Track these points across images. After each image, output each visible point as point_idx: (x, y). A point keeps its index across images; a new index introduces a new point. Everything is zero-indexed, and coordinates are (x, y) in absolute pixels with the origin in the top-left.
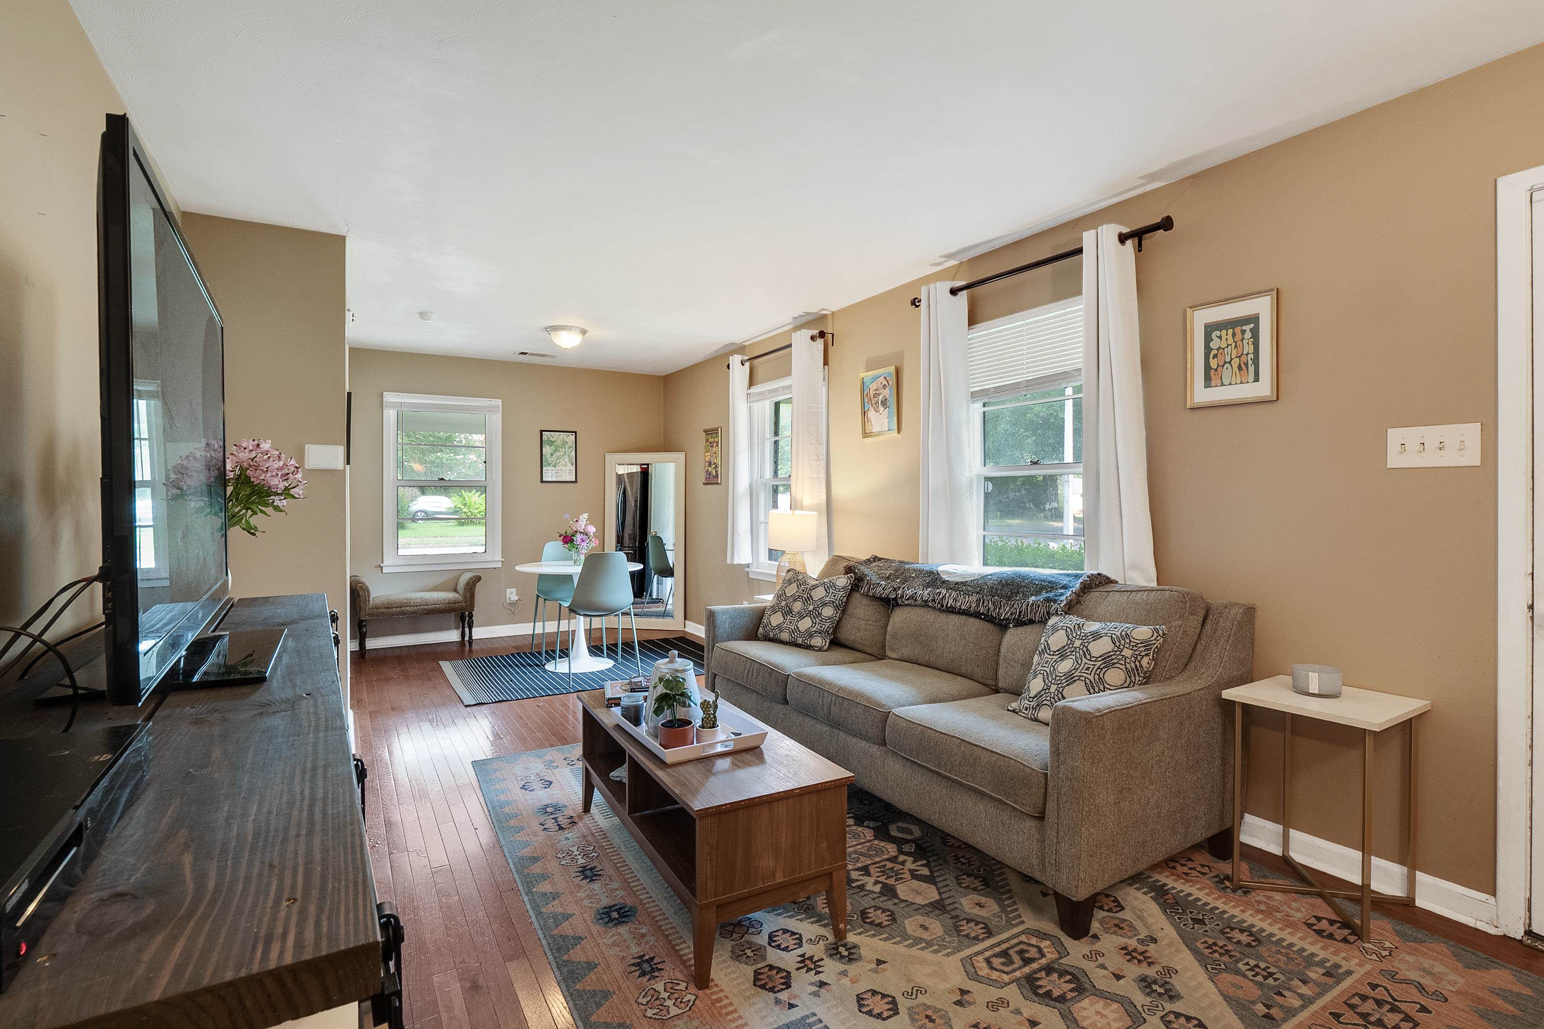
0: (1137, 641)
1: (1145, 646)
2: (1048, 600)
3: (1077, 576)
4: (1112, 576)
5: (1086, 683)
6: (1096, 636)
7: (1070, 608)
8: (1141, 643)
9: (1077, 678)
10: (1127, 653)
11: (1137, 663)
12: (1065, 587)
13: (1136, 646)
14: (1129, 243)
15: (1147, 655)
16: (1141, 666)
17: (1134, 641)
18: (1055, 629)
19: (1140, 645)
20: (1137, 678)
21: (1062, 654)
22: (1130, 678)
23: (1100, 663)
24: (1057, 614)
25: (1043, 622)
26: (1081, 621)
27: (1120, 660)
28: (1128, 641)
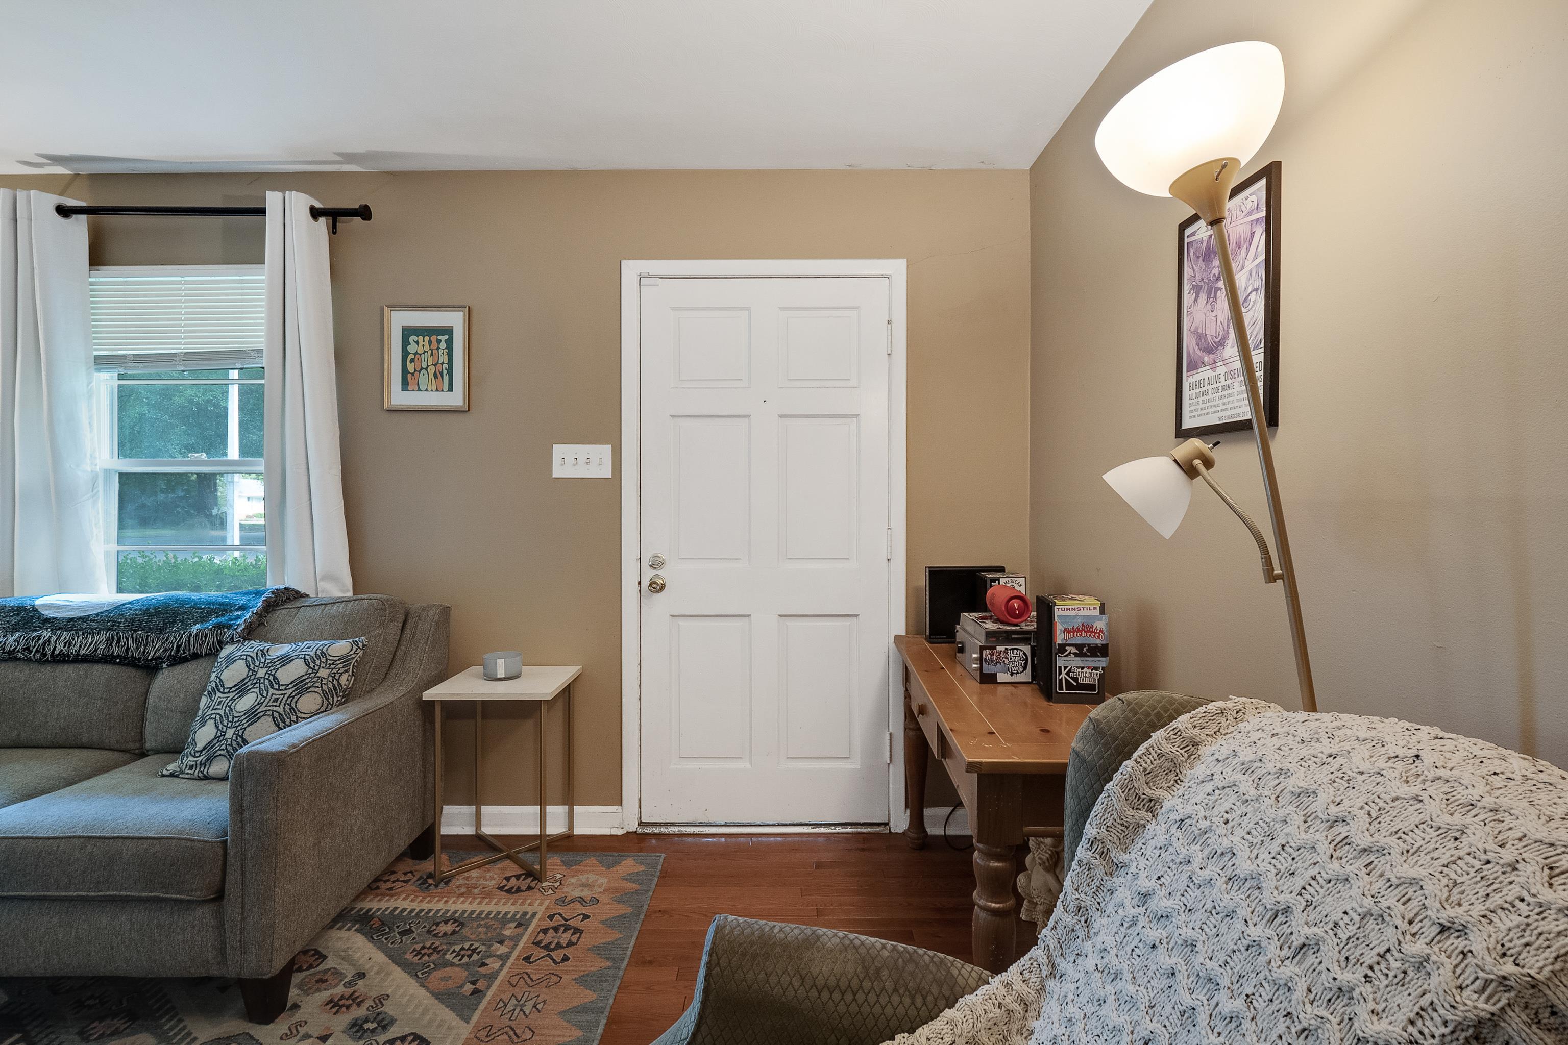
0: (335, 659)
1: (344, 662)
2: (219, 626)
3: (258, 594)
4: (302, 590)
5: (273, 718)
6: (285, 660)
7: (250, 633)
8: (339, 660)
9: (262, 714)
10: (324, 673)
11: (335, 682)
12: (243, 608)
13: (333, 664)
14: (322, 220)
15: (346, 671)
16: (340, 685)
17: (331, 658)
18: (230, 660)
19: (338, 662)
20: (336, 699)
21: (241, 689)
22: (327, 700)
23: (291, 690)
24: (232, 641)
25: (213, 653)
26: (265, 645)
27: (315, 682)
28: (324, 660)
